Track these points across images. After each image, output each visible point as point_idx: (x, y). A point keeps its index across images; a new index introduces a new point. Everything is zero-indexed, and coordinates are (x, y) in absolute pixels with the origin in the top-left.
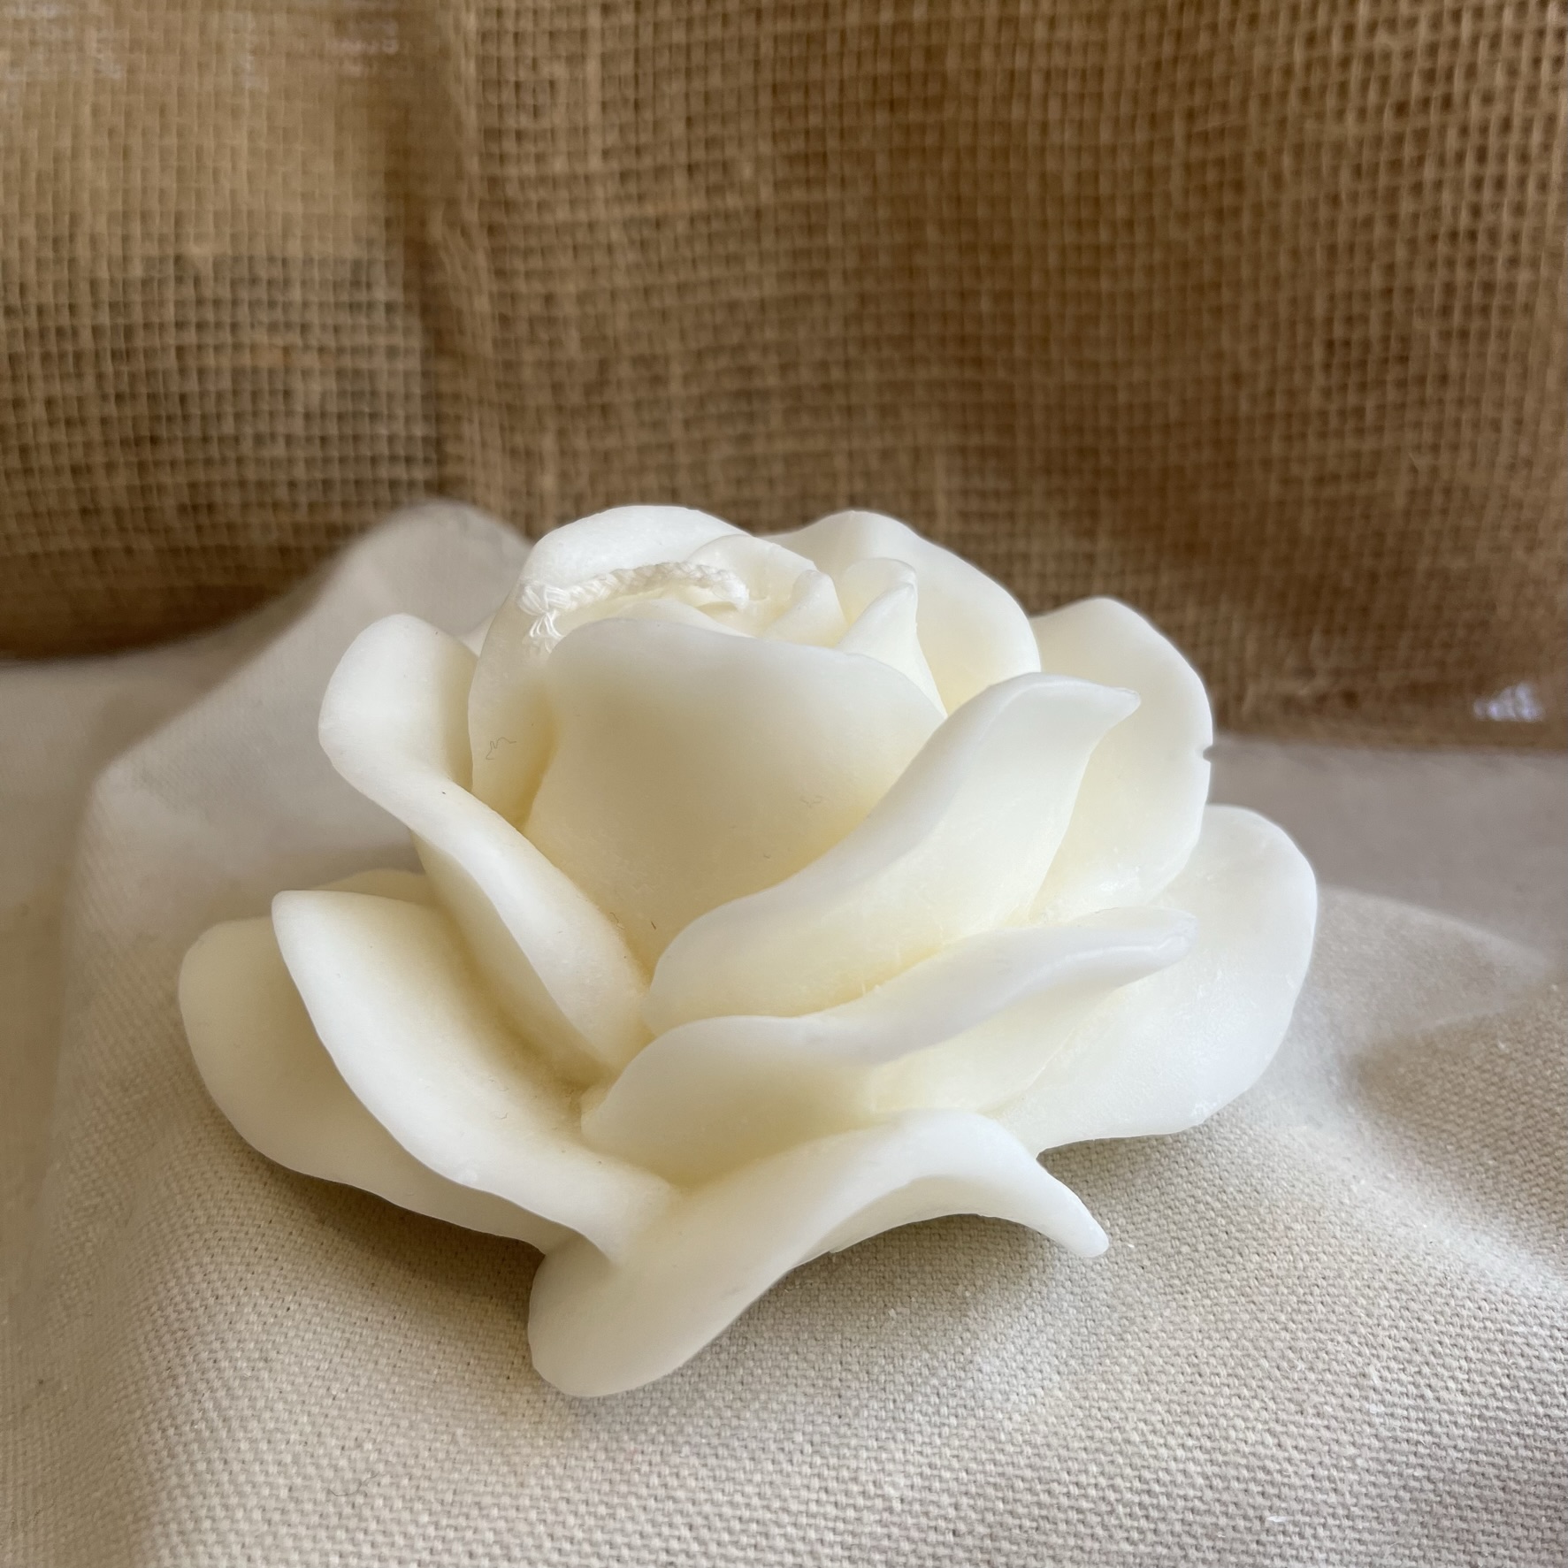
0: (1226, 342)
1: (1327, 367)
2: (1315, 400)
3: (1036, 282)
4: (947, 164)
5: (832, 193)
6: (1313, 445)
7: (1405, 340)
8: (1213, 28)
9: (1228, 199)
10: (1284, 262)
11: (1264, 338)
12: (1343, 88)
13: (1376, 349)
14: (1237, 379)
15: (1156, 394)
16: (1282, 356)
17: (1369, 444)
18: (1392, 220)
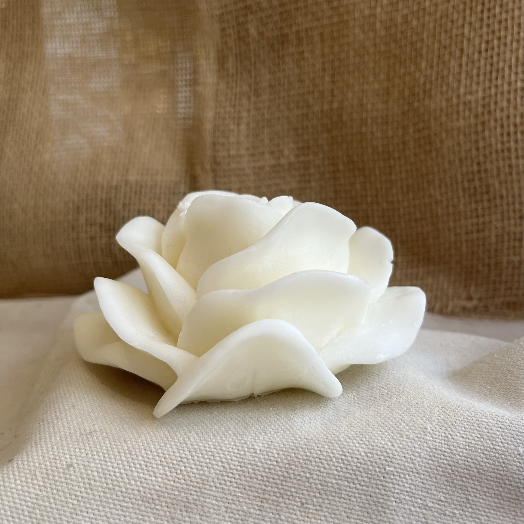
0: (432, 191)
1: (464, 197)
2: (462, 207)
3: (373, 179)
4: (344, 146)
5: (311, 157)
6: (463, 222)
7: (488, 186)
8: (419, 100)
9: (428, 148)
10: (447, 166)
11: (443, 190)
12: (458, 112)
13: (479, 190)
14: (437, 202)
15: (412, 209)
16: (450, 195)
17: (481, 220)
18: (478, 149)
